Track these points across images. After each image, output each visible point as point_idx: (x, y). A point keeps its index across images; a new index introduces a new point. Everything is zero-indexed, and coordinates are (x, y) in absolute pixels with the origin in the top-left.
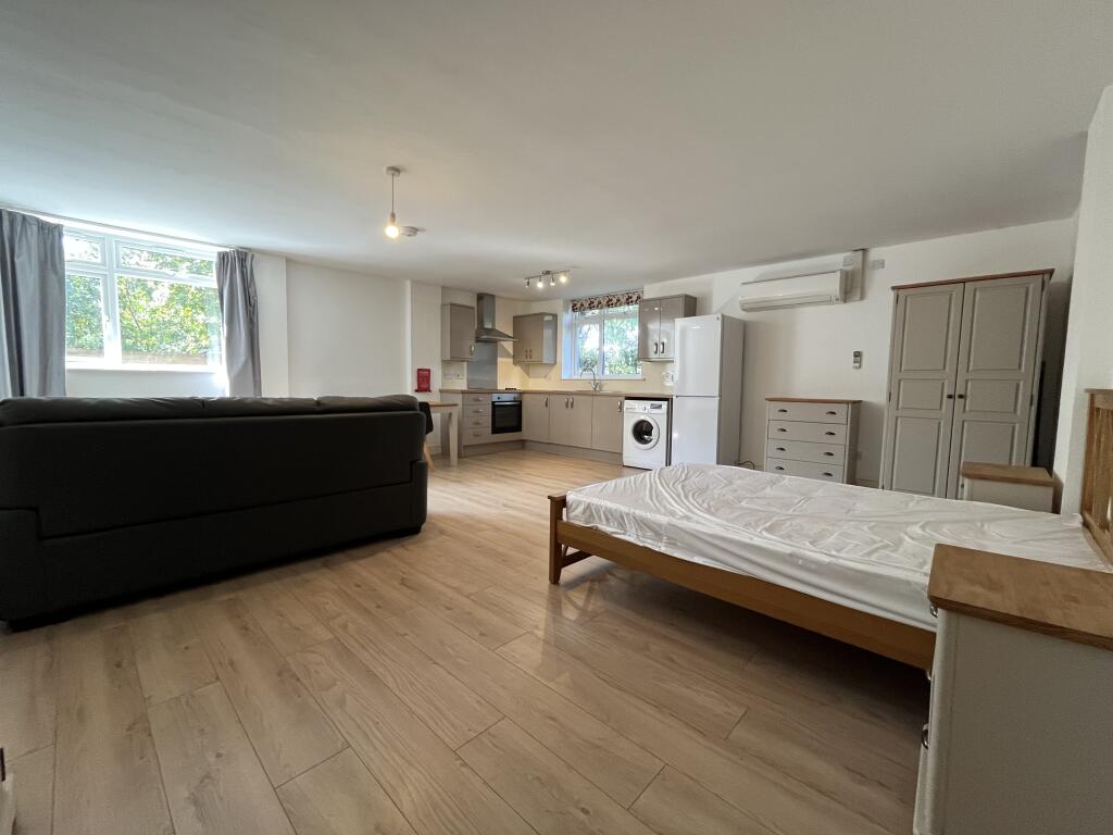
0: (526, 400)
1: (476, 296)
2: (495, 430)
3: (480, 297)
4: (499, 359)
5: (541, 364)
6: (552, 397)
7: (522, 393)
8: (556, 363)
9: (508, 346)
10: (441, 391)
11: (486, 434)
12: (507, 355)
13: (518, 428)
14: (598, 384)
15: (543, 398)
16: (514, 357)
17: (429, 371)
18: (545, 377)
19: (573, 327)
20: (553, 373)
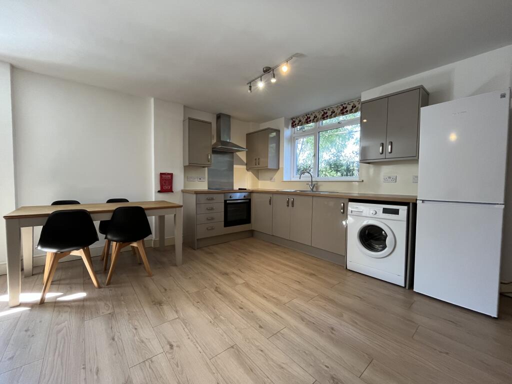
0: (255, 198)
1: (215, 116)
2: (227, 223)
3: (219, 117)
4: (235, 166)
5: (267, 170)
6: (275, 197)
7: (251, 192)
8: (279, 169)
9: (242, 155)
10: (183, 191)
11: (219, 227)
12: (241, 163)
13: (248, 220)
14: (314, 185)
15: (268, 196)
16: (246, 164)
17: (171, 175)
18: (271, 179)
19: (293, 140)
20: (277, 176)
